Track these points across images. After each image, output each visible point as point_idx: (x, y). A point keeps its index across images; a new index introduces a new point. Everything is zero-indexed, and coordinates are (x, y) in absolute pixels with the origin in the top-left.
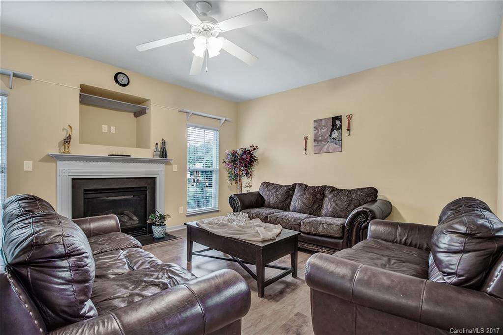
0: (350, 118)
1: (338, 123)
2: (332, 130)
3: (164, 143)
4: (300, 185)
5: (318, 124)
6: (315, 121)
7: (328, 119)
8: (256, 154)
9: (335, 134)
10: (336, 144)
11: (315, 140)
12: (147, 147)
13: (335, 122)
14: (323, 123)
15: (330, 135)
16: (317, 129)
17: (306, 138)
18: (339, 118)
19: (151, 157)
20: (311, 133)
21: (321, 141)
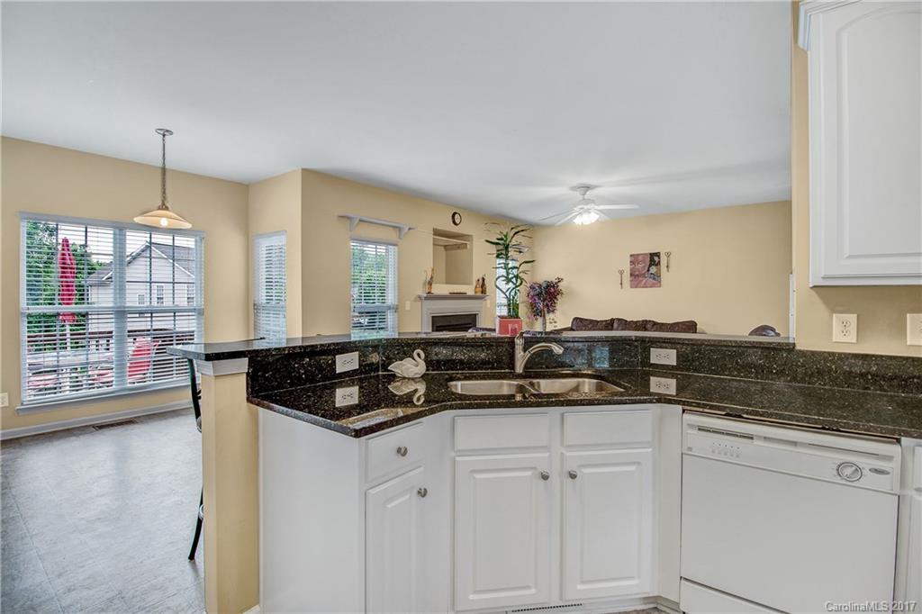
0: (668, 255)
1: (656, 259)
2: (650, 266)
3: (483, 279)
4: (619, 320)
5: (635, 259)
6: (631, 256)
7: (646, 254)
8: (561, 286)
9: (653, 269)
10: (654, 279)
11: (631, 275)
12: (469, 283)
13: (654, 259)
14: (640, 258)
15: (648, 270)
16: (634, 264)
17: (621, 273)
18: (658, 255)
19: (473, 293)
20: (627, 268)
21: (638, 275)
